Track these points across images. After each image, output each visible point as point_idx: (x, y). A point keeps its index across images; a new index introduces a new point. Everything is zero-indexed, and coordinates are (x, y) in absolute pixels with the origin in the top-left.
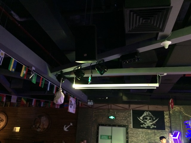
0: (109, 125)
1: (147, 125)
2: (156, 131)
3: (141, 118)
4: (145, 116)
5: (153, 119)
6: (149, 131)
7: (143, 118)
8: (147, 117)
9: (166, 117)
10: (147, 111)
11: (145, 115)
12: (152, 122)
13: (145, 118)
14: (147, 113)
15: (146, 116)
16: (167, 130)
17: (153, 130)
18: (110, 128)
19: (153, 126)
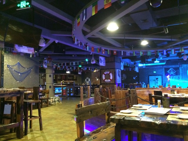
0: (154, 75)
2: (175, 76)
3: (169, 71)
5: (174, 71)
6: (172, 76)
8: (171, 71)
9: (180, 70)
10: (171, 68)
16: (180, 75)
18: (154, 76)
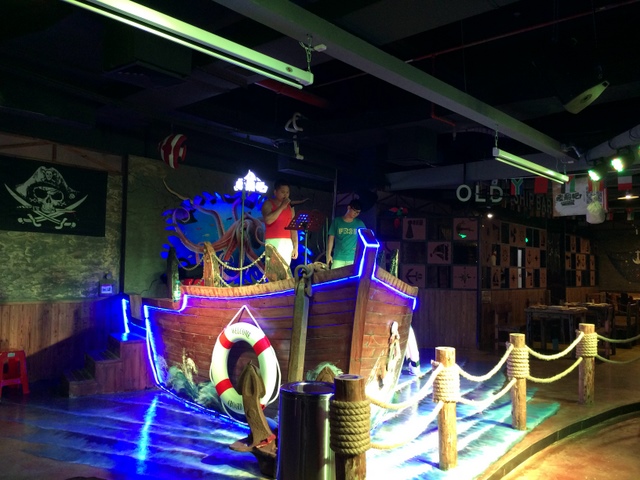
1: (41, 218)
2: (73, 239)
3: (22, 189)
4: (36, 184)
5: (67, 195)
6: (49, 239)
7: (30, 189)
8: (47, 189)
9: (113, 193)
10: (48, 165)
11: (38, 180)
12: (64, 207)
13: (36, 192)
14: (49, 172)
15: (42, 184)
16: (109, 236)
17: (64, 237)
19: (65, 223)
